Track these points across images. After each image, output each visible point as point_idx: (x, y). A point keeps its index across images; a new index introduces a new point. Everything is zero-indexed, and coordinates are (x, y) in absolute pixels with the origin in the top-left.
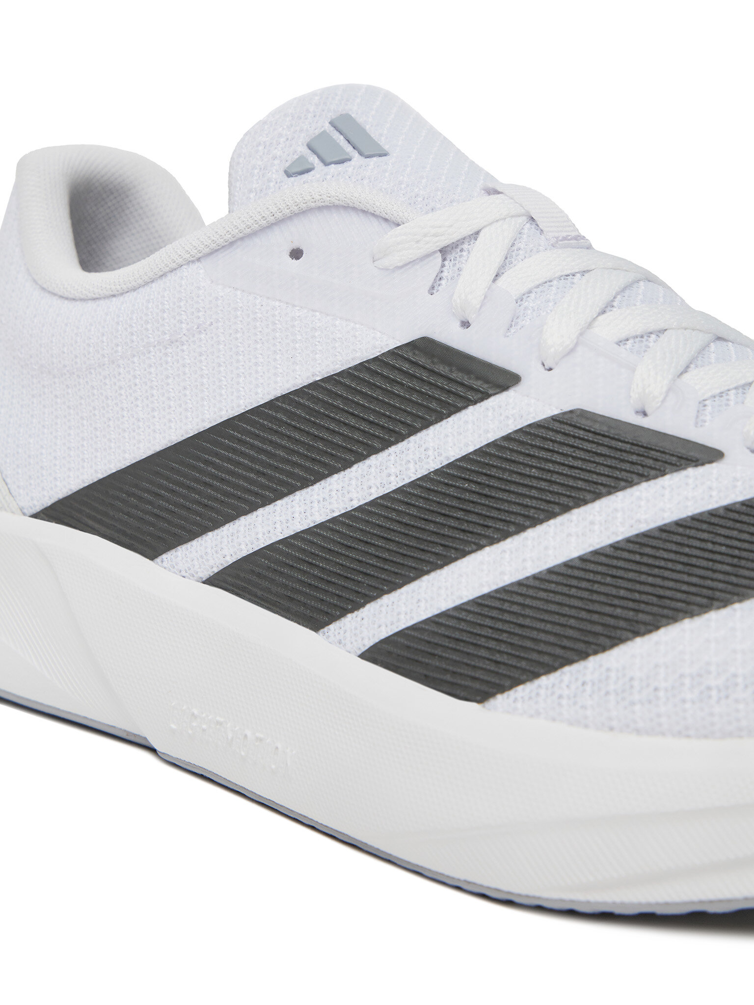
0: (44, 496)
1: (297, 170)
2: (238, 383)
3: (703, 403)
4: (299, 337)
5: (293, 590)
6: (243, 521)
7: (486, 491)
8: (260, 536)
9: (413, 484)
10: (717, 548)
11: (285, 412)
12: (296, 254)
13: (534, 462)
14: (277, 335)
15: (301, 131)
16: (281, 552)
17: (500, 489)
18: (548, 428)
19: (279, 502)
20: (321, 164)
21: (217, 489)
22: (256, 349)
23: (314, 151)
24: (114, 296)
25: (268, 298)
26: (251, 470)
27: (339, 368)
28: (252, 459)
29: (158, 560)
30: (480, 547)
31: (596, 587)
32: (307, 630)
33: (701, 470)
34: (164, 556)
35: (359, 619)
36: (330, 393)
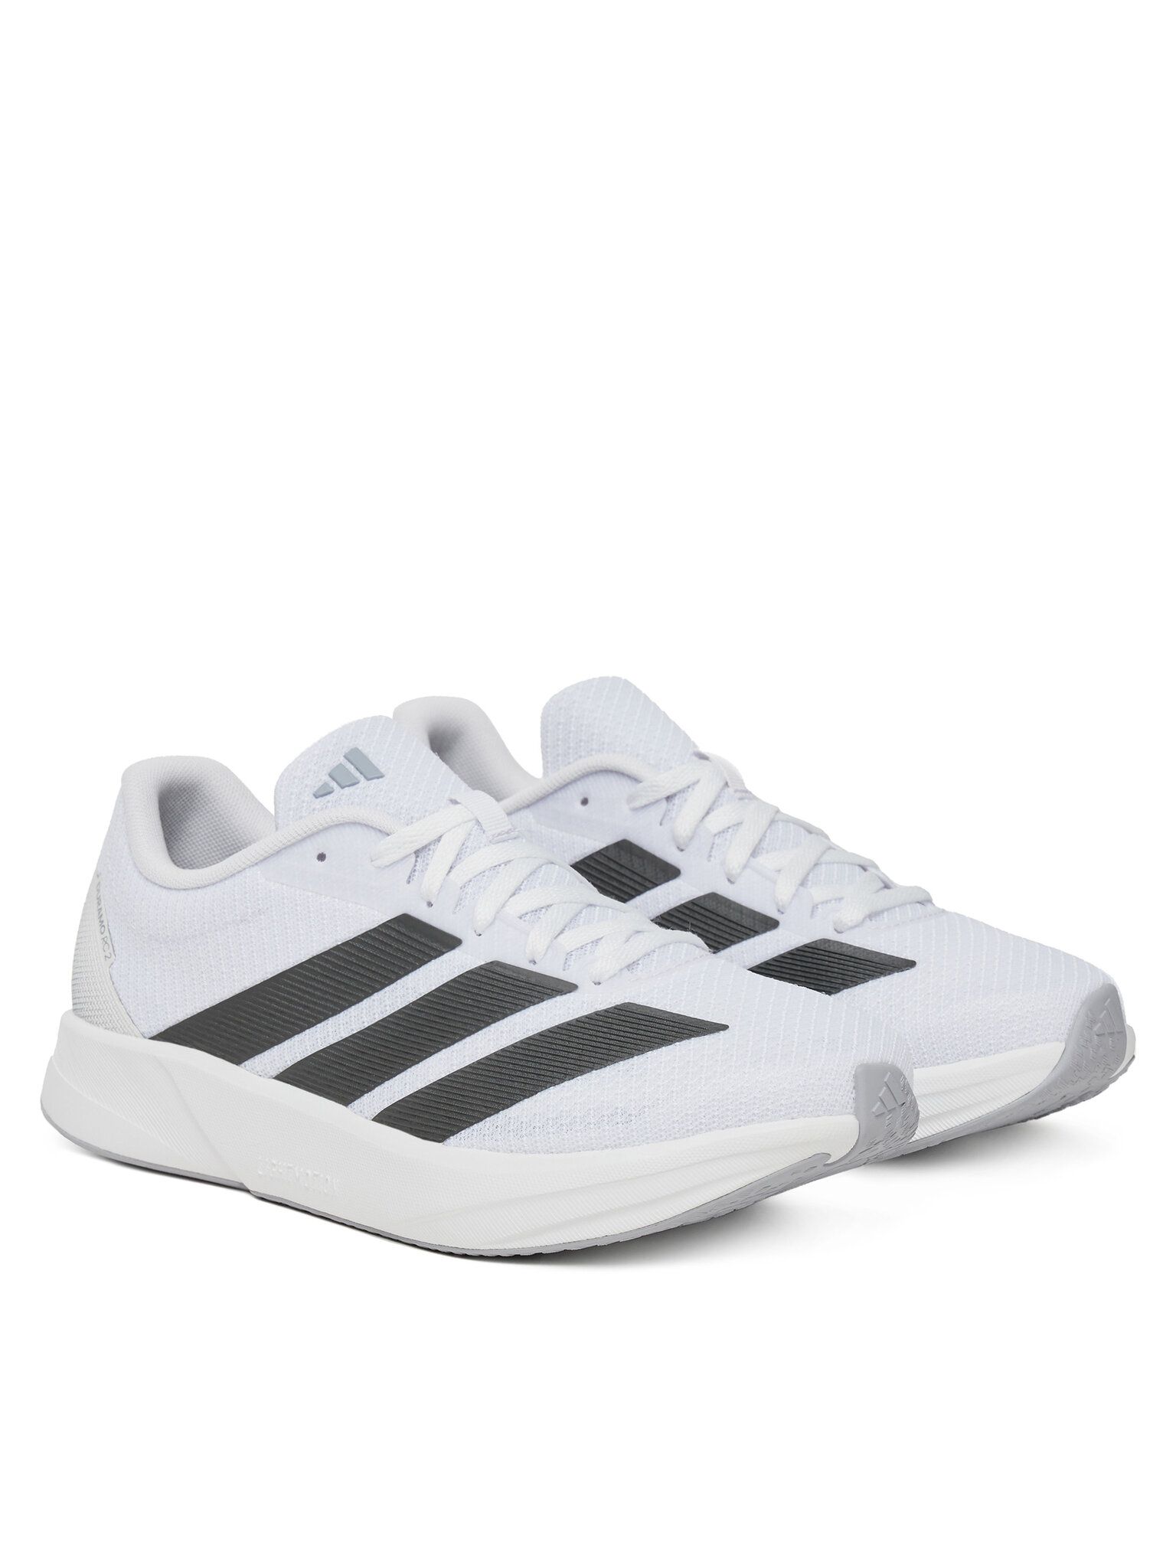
0: (158, 1024)
1: (323, 793)
2: (288, 948)
3: (570, 954)
4: (326, 916)
5: (331, 1081)
6: (297, 1038)
7: (443, 1015)
8: (308, 1047)
9: (399, 1011)
10: (571, 1044)
11: (320, 966)
12: (321, 857)
13: (470, 996)
14: (311, 915)
15: (324, 766)
16: (322, 1057)
17: (451, 1013)
18: (477, 974)
19: (319, 1025)
20: (339, 787)
21: (279, 1018)
22: (298, 925)
23: (334, 779)
24: (199, 888)
25: (304, 890)
26: (300, 1005)
27: (353, 936)
28: (301, 998)
29: (243, 1065)
30: (440, 1050)
31: (504, 1071)
32: (341, 1106)
33: (564, 997)
34: (246, 1062)
35: (372, 1097)
36: (347, 952)
